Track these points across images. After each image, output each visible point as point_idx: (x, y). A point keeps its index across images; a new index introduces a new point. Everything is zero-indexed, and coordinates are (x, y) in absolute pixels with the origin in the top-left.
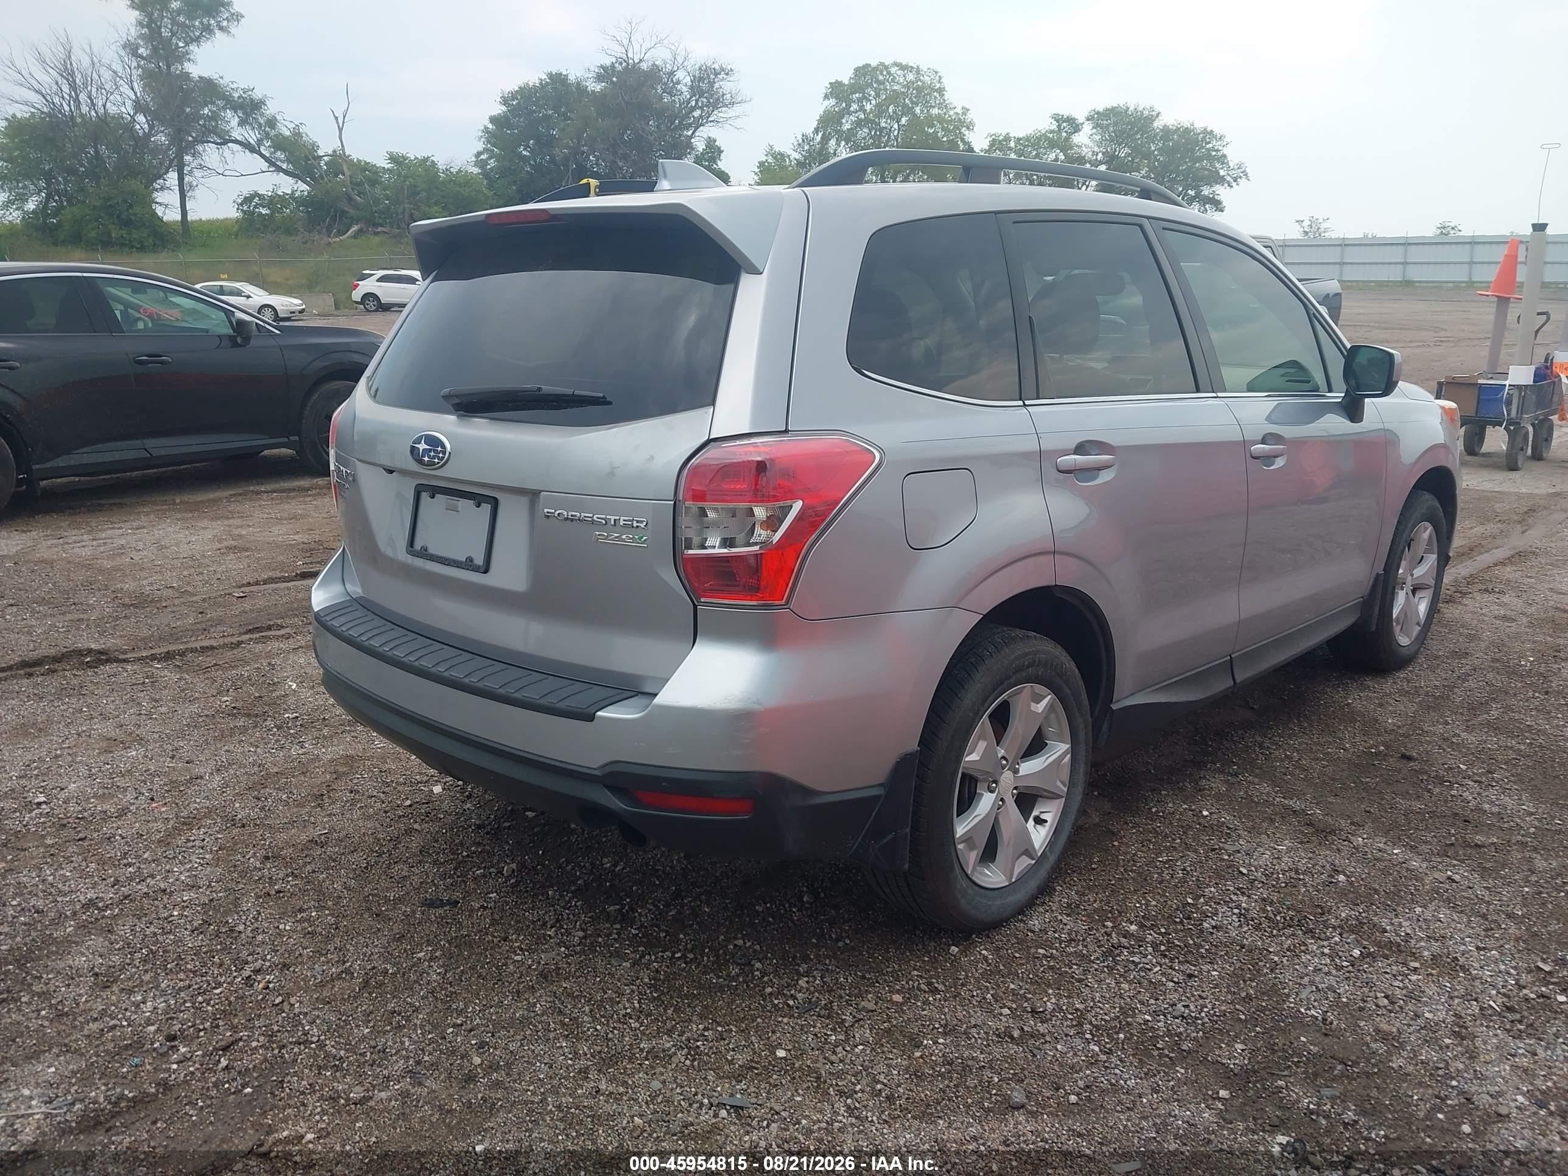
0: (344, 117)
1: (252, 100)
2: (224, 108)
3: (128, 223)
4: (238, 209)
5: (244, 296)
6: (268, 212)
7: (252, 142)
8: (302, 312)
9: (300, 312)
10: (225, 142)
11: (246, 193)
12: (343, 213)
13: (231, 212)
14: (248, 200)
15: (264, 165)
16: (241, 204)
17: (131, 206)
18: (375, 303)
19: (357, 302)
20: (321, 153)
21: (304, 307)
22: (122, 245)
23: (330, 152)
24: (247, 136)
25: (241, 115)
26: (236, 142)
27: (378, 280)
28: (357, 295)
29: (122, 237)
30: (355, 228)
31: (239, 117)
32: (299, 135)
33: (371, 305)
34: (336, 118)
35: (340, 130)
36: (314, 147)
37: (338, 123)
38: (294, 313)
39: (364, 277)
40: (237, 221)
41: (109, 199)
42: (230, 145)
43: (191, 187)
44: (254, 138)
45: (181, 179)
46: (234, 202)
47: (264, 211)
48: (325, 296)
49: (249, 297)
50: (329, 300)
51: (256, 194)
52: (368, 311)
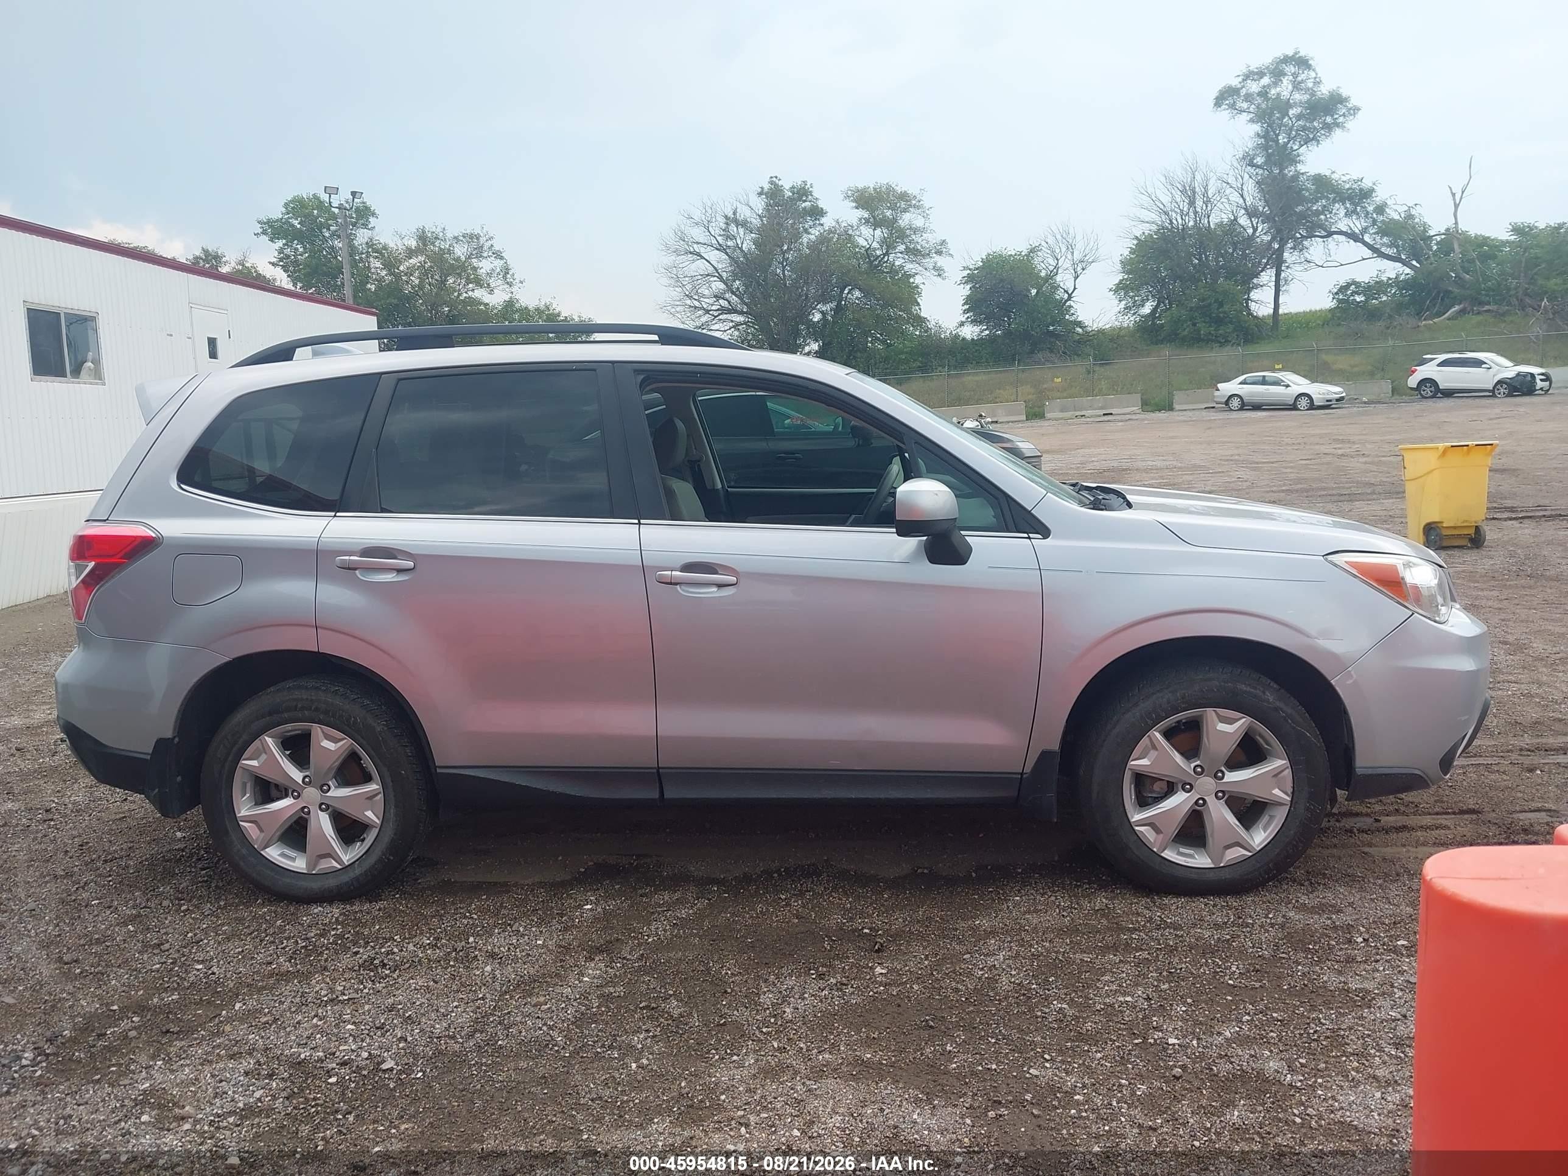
0: (1463, 192)
1: (1361, 190)
2: (1334, 201)
3: (1219, 321)
4: (1333, 298)
5: (1283, 386)
6: (1363, 299)
7: (1357, 231)
8: (1342, 399)
9: (1337, 400)
10: (1330, 234)
11: (1342, 283)
12: (1448, 292)
13: (1327, 303)
14: (1343, 289)
15: (1368, 253)
16: (1337, 293)
17: (1221, 304)
18: (1433, 389)
19: (1412, 389)
20: (1431, 233)
21: (1344, 394)
22: (1208, 341)
23: (1443, 231)
24: (1352, 226)
25: (1348, 205)
26: (1341, 233)
27: (1439, 365)
28: (1413, 382)
29: (1210, 333)
30: (1457, 308)
31: (1346, 208)
32: (1410, 217)
33: (1428, 391)
34: (1454, 195)
35: (1456, 206)
36: (1425, 227)
37: (1454, 199)
38: (1330, 401)
39: (1423, 362)
40: (1331, 310)
41: (1203, 300)
42: (1335, 236)
43: (1286, 281)
44: (1359, 226)
45: (1278, 275)
46: (1330, 292)
47: (1358, 298)
48: (1383, 382)
49: (1288, 386)
50: (1386, 386)
51: (1354, 283)
52: (1424, 397)
